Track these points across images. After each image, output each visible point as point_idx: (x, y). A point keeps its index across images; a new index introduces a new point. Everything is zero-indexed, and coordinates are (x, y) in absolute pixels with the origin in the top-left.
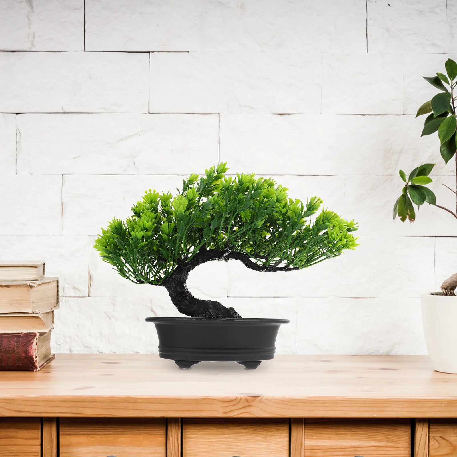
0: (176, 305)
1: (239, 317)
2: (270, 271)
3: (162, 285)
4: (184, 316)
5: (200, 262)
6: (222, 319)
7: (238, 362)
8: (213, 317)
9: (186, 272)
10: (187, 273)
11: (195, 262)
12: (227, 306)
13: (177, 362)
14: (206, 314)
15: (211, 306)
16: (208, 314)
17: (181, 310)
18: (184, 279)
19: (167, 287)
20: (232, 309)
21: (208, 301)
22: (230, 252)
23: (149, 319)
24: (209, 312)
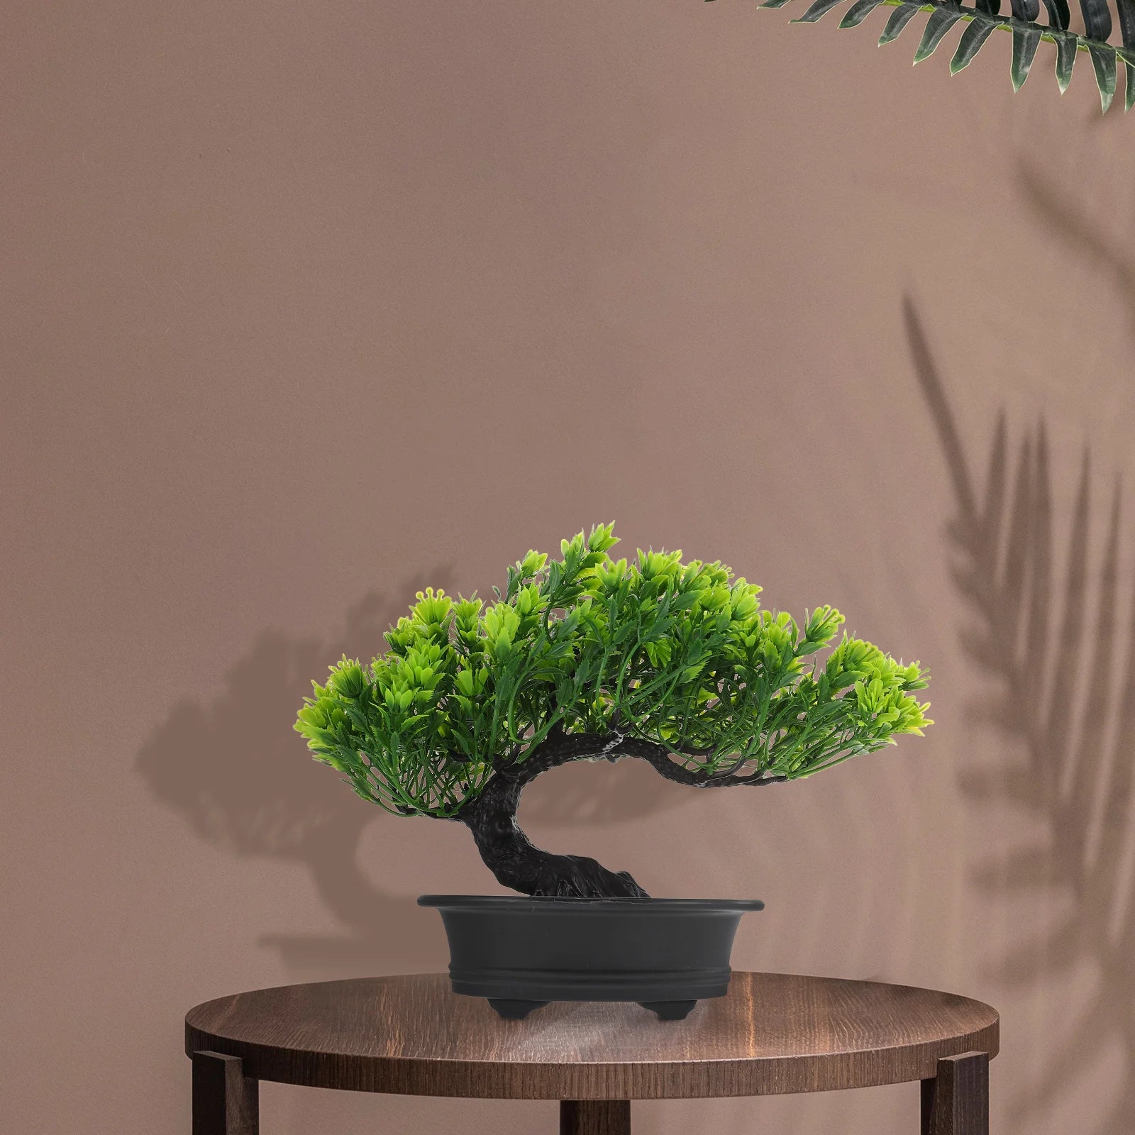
0: (491, 866)
1: (644, 895)
2: (718, 784)
3: (457, 818)
4: (510, 892)
5: (550, 763)
6: (601, 900)
7: (640, 1004)
8: (581, 895)
9: (517, 787)
10: (518, 791)
11: (538, 763)
12: (615, 870)
13: (493, 1003)
14: (563, 888)
15: (575, 869)
16: (569, 887)
17: (504, 880)
18: (510, 803)
19: (470, 824)
20: (625, 876)
21: (569, 856)
22: (621, 741)
23: (427, 901)
24: (571, 883)
